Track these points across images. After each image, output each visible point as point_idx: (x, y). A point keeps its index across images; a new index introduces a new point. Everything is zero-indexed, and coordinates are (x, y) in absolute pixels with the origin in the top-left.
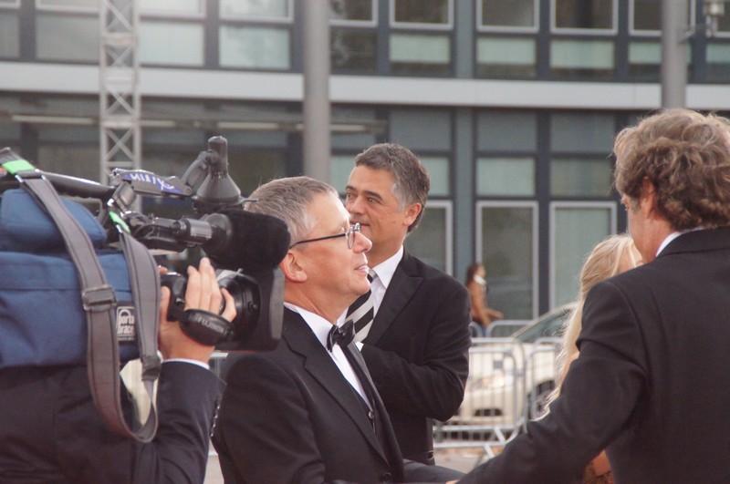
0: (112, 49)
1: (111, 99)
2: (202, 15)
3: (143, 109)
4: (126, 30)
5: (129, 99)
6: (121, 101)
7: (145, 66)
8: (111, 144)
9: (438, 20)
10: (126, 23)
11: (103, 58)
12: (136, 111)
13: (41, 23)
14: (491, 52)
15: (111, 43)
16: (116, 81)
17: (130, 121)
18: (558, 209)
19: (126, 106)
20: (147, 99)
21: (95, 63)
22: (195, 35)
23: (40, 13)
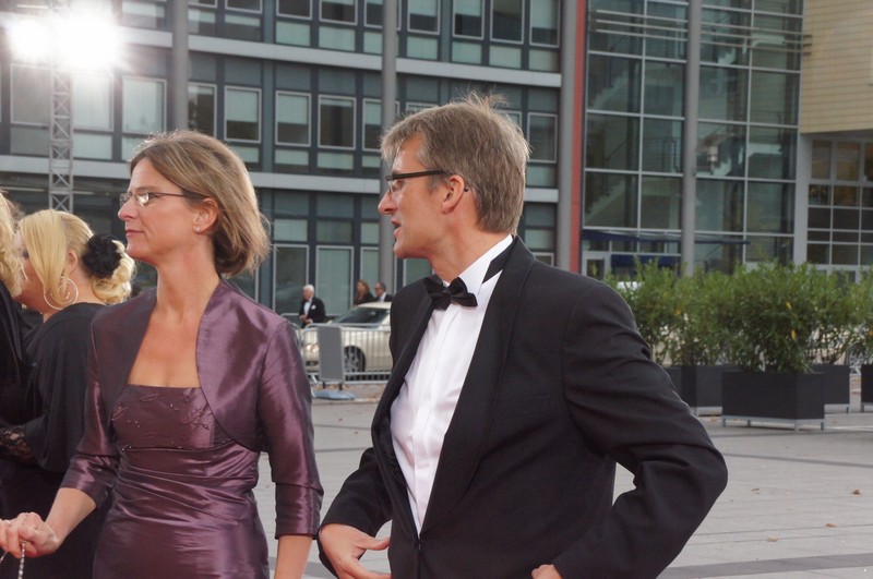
0: (54, 147)
1: (56, 177)
2: (112, 130)
3: (75, 184)
4: (64, 137)
5: (67, 178)
6: (61, 178)
7: (76, 159)
8: (56, 204)
9: (253, 138)
10: (65, 133)
11: (51, 155)
12: (71, 185)
13: (13, 130)
14: (283, 157)
15: (56, 144)
16: (59, 167)
17: (67, 191)
18: (321, 249)
19: (64, 181)
20: (77, 178)
21: (47, 157)
22: (107, 142)
23: (13, 125)
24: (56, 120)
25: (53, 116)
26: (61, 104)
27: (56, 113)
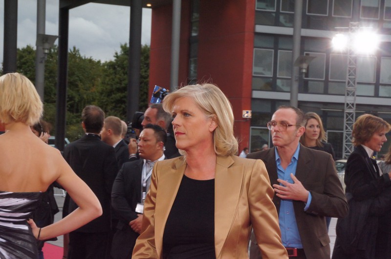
0: (347, 91)
1: (348, 104)
2: (375, 82)
3: (356, 108)
4: (352, 86)
5: (353, 105)
6: (350, 105)
7: (357, 96)
8: (347, 117)
10: (353, 84)
11: (346, 94)
12: (354, 108)
13: (330, 84)
15: (349, 90)
16: (349, 100)
17: (353, 111)
19: (352, 106)
20: (358, 105)
21: (344, 95)
22: (373, 87)
23: (331, 81)
24: (349, 78)
25: (348, 77)
26: (352, 71)
27: (349, 75)
